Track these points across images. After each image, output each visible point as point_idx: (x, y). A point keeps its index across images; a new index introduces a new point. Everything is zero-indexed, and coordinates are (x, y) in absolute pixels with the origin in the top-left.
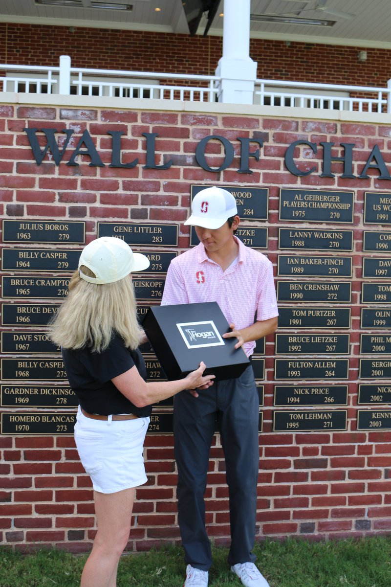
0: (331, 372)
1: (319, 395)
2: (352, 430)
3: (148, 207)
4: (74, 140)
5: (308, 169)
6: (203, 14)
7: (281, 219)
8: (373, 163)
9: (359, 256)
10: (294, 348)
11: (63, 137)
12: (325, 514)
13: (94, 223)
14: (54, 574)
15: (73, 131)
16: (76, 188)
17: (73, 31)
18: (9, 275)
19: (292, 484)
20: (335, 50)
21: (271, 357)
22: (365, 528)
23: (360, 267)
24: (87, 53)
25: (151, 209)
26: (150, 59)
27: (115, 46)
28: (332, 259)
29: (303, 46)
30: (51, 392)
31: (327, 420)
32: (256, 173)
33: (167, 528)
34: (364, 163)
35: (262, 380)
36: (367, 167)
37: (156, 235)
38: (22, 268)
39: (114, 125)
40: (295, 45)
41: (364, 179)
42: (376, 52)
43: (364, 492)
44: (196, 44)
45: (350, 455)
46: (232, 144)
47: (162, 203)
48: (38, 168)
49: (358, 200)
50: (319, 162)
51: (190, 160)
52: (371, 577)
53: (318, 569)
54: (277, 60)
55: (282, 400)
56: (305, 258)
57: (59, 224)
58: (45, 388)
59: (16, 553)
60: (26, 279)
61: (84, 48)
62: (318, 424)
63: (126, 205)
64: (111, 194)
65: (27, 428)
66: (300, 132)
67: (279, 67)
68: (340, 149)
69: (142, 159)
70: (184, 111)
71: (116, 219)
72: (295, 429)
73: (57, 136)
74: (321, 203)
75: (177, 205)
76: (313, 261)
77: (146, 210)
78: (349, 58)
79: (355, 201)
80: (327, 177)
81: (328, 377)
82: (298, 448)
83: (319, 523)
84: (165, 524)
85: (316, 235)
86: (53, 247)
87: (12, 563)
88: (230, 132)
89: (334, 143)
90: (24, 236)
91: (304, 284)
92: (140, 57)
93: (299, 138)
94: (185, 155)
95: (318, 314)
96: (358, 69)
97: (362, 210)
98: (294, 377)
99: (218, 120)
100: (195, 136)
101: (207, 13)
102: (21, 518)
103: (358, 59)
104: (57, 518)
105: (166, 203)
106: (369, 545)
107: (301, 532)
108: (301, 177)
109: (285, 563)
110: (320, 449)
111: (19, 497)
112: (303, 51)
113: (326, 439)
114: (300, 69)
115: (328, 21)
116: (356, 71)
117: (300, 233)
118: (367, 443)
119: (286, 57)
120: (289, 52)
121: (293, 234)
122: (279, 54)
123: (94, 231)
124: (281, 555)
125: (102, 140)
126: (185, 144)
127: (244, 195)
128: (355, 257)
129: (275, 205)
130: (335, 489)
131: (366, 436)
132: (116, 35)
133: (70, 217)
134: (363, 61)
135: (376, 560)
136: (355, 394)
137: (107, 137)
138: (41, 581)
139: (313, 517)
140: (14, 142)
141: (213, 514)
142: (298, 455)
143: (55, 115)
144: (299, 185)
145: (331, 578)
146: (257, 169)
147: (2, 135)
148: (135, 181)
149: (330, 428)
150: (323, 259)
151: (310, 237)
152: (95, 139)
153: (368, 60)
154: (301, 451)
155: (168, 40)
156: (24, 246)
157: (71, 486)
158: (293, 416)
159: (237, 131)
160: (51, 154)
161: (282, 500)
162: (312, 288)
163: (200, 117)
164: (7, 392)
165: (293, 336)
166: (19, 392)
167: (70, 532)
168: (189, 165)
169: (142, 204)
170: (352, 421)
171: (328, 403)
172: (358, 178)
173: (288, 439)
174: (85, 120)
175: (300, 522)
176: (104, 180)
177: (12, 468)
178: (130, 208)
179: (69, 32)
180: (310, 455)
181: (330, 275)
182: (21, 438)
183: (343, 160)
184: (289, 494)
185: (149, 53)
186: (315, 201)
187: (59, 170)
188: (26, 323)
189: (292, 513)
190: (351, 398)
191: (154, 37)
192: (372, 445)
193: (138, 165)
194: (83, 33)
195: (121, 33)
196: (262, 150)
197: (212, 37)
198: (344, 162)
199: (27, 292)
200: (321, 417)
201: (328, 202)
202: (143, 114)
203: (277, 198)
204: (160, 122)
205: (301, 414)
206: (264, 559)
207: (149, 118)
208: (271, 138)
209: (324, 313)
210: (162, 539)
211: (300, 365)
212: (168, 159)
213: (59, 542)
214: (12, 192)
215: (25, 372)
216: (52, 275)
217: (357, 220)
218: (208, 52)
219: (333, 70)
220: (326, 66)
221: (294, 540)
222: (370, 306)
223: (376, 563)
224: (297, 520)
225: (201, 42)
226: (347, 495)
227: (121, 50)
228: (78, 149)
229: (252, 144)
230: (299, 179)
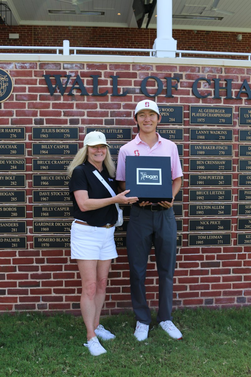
0: (222, 212)
1: (215, 225)
2: (234, 245)
3: (115, 118)
4: (71, 81)
5: (206, 94)
6: (145, 15)
7: (191, 123)
8: (244, 90)
9: (237, 144)
10: (200, 198)
11: (65, 79)
12: (219, 294)
13: (84, 128)
14: (65, 326)
15: (70, 76)
16: (73, 108)
17: (71, 28)
18: (37, 158)
19: (200, 277)
20: (223, 34)
21: (187, 203)
22: (243, 302)
23: (237, 150)
24: (79, 41)
25: (116, 119)
26: (115, 43)
27: (95, 36)
28: (221, 146)
29: (204, 33)
30: (61, 224)
31: (219, 240)
32: (176, 97)
33: (128, 302)
34: (238, 90)
35: (182, 217)
36: (240, 93)
37: (119, 134)
38: (44, 154)
39: (94, 72)
40: (199, 32)
41: (239, 99)
42: (247, 35)
43: (241, 281)
44: (142, 33)
45: (233, 259)
46: (161, 81)
47: (122, 116)
48: (51, 97)
49: (235, 112)
50: (212, 90)
51: (138, 91)
52: (245, 327)
53: (215, 323)
54: (189, 41)
55: (193, 228)
56: (205, 146)
57: (64, 129)
58: (58, 222)
59: (43, 316)
60: (46, 160)
61: (77, 38)
62: (214, 242)
63: (102, 117)
64: (93, 111)
65: (48, 245)
66: (201, 73)
67: (191, 45)
68: (224, 82)
69: (110, 90)
70: (133, 63)
71: (96, 125)
72: (201, 244)
73: (61, 79)
74: (214, 114)
75: (131, 116)
76: (210, 148)
77: (113, 119)
78: (231, 39)
79: (234, 112)
80: (217, 99)
81: (220, 214)
82: (203, 256)
83: (216, 299)
84: (127, 300)
85: (211, 132)
86: (61, 142)
87: (41, 321)
88: (160, 74)
89: (221, 79)
90: (44, 136)
91: (205, 161)
92: (110, 42)
93: (200, 77)
94: (134, 88)
95: (213, 178)
96: (237, 45)
97: (238, 118)
98: (200, 214)
99: (153, 67)
100: (140, 77)
101: (147, 14)
102: (46, 296)
103: (236, 39)
104: (66, 296)
105: (124, 116)
106: (245, 311)
107: (205, 304)
108: (202, 99)
109: (196, 320)
110: (216, 256)
111: (44, 284)
112: (205, 36)
113: (219, 250)
114: (203, 46)
115: (218, 17)
116: (236, 46)
117: (202, 131)
118: (243, 253)
119: (194, 39)
120: (196, 36)
121: (198, 132)
122: (190, 38)
123: (84, 132)
124: (194, 316)
125: (87, 81)
126: (135, 81)
127: (169, 110)
128: (234, 145)
129: (187, 115)
130: (225, 279)
131: (242, 249)
132: (96, 30)
133: (70, 125)
134: (240, 40)
135: (249, 318)
136: (236, 224)
137: (90, 79)
138: (57, 329)
139: (212, 296)
140: (38, 83)
141: (154, 294)
142: (203, 260)
143: (61, 67)
144: (201, 104)
145: (222, 328)
146: (176, 95)
147: (31, 79)
148: (106, 103)
149: (221, 244)
150: (216, 146)
151: (208, 133)
152: (84, 80)
153: (242, 39)
154: (205, 257)
155: (126, 32)
156: (44, 141)
157: (74, 278)
158: (200, 237)
159: (164, 73)
160: (58, 89)
161: (194, 285)
162: (210, 163)
163: (143, 66)
164: (36, 225)
165: (199, 191)
166: (43, 224)
167: (73, 304)
168: (137, 93)
169: (111, 116)
170: (234, 240)
171: (220, 230)
172: (235, 99)
173: (197, 251)
174: (77, 69)
175: (205, 298)
176: (89, 103)
177: (40, 268)
178: (104, 119)
179: (69, 29)
180: (210, 260)
181: (220, 155)
182: (45, 251)
183: (226, 88)
184: (198, 282)
185: (114, 40)
186: (210, 113)
187: (63, 98)
188: (46, 185)
189: (200, 293)
190: (234, 226)
191: (117, 30)
192: (246, 254)
193: (108, 94)
194: (76, 29)
195: (98, 29)
196: (179, 84)
197: (151, 29)
198: (227, 90)
199: (47, 168)
200: (216, 237)
201: (218, 113)
202: (110, 65)
203: (188, 111)
204: (120, 69)
205: (204, 236)
206: (184, 318)
207: (114, 67)
208: (184, 77)
209: (217, 177)
210: (126, 308)
211: (203, 207)
212: (125, 90)
213: (67, 310)
214: (37, 111)
215: (46, 213)
216: (61, 158)
217: (235, 124)
218: (149, 38)
219: (222, 46)
220: (218, 44)
221: (201, 308)
222: (243, 173)
223: (249, 320)
224: (203, 297)
225: (145, 32)
226: (231, 283)
227: (98, 38)
228: (74, 86)
229: (173, 81)
230: (201, 100)
